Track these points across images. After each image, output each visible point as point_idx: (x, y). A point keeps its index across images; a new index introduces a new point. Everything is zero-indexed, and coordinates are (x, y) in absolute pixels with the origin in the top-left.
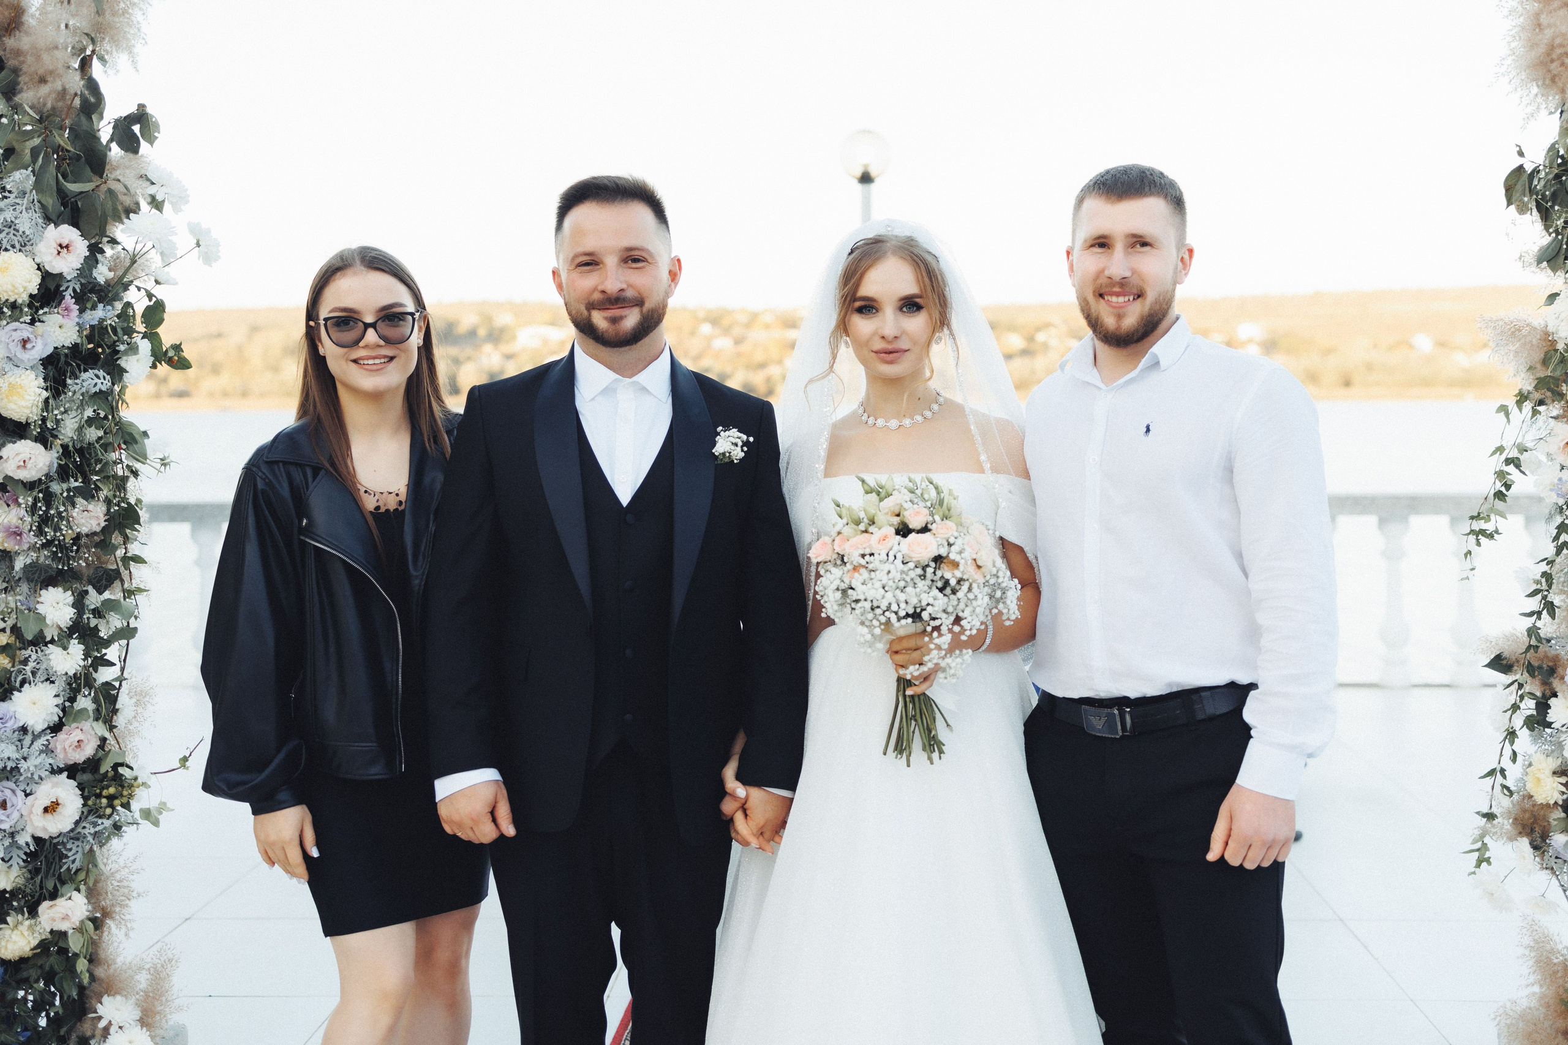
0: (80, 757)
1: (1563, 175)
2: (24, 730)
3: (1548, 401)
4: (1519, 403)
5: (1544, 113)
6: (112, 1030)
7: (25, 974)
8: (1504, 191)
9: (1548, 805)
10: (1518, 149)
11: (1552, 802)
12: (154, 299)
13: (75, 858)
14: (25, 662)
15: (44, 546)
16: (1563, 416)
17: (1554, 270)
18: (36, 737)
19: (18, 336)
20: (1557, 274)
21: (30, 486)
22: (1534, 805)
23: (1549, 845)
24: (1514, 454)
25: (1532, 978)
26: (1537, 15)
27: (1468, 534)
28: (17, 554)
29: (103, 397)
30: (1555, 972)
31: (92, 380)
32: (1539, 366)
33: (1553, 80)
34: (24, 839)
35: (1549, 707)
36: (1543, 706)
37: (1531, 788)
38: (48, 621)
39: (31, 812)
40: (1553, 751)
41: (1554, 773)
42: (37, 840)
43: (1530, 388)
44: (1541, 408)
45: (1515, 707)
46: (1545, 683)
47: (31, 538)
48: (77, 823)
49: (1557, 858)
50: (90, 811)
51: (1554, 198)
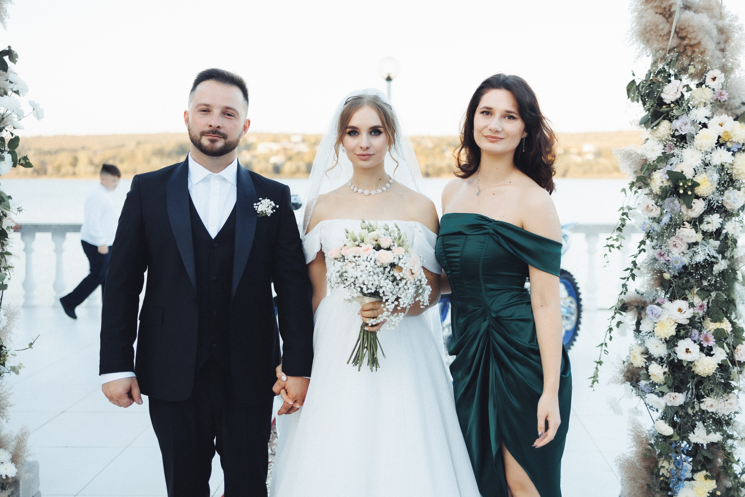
1: (652, 85)
3: (643, 187)
4: (631, 188)
5: (645, 56)
8: (626, 92)
9: (639, 367)
10: (632, 72)
11: (640, 366)
12: (14, 136)
16: (650, 194)
17: (647, 128)
20: (648, 129)
22: (633, 367)
23: (639, 385)
24: (626, 211)
25: (633, 444)
26: (641, 11)
27: (606, 246)
30: (642, 442)
32: (639, 171)
33: (648, 41)
35: (640, 324)
36: (638, 324)
37: (632, 360)
40: (641, 343)
41: (642, 353)
43: (635, 181)
44: (639, 191)
46: (640, 314)
49: (642, 391)
51: (649, 95)
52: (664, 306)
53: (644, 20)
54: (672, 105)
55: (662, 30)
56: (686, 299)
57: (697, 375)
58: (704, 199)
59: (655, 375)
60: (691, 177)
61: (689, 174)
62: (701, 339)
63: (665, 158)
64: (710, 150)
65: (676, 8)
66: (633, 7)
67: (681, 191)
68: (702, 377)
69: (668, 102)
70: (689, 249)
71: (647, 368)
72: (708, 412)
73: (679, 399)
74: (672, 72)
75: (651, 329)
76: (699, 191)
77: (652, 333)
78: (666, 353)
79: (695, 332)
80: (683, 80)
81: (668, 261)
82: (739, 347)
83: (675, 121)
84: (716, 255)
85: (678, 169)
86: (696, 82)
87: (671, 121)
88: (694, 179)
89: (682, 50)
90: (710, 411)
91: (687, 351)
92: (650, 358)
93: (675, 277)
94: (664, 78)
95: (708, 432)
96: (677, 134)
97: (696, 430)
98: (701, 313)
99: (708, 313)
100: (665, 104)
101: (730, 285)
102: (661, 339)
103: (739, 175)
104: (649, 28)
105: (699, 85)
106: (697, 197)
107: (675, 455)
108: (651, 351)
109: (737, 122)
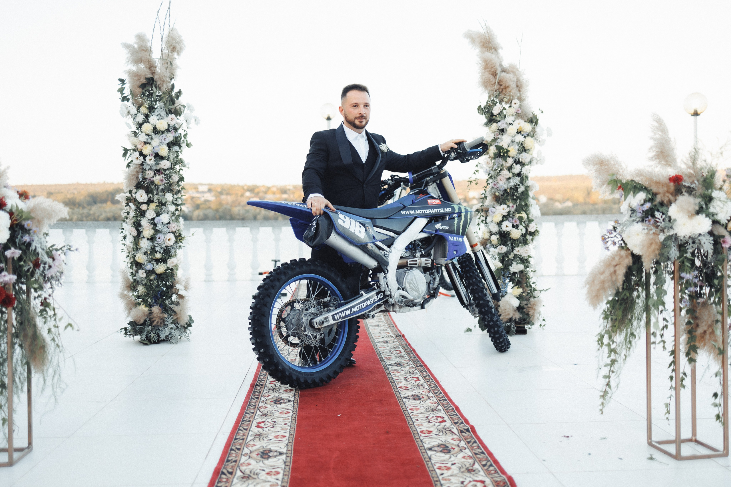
0: (174, 230)
1: (489, 107)
2: (162, 223)
5: (485, 93)
6: (180, 290)
7: (162, 276)
8: (478, 111)
11: (487, 238)
12: (186, 132)
13: (173, 252)
14: (161, 209)
15: (168, 183)
17: (487, 126)
18: (164, 225)
19: (163, 138)
21: (165, 170)
22: (484, 239)
28: (160, 185)
29: (177, 152)
31: (176, 148)
33: (486, 87)
34: (164, 246)
36: (486, 219)
38: (168, 200)
39: (166, 239)
41: (488, 232)
42: (166, 246)
45: (479, 218)
46: (486, 214)
47: (165, 181)
48: (174, 244)
50: (176, 242)
51: (487, 112)
52: (496, 208)
53: (484, 77)
54: (497, 116)
55: (492, 81)
56: (506, 204)
57: (512, 239)
58: (513, 158)
59: (493, 240)
60: (506, 148)
61: (505, 147)
62: (513, 221)
63: (495, 140)
64: (514, 135)
65: (498, 72)
66: (479, 71)
67: (502, 154)
68: (515, 240)
69: (495, 114)
70: (507, 180)
71: (490, 239)
72: (517, 255)
73: (504, 249)
74: (497, 100)
75: (491, 220)
76: (510, 154)
77: (492, 221)
78: (498, 230)
79: (511, 219)
80: (503, 105)
81: (498, 187)
82: (530, 225)
83: (498, 123)
84: (519, 183)
85: (500, 145)
86: (508, 105)
87: (497, 123)
88: (508, 149)
89: (501, 90)
90: (518, 254)
91: (507, 226)
92: (491, 234)
93: (502, 195)
94: (493, 103)
95: (517, 264)
96: (500, 129)
97: (513, 265)
98: (513, 210)
99: (516, 210)
100: (494, 115)
101: (526, 197)
102: (496, 223)
103: (528, 147)
104: (486, 81)
105: (510, 107)
106: (509, 157)
107: (503, 277)
108: (491, 230)
109: (526, 123)
